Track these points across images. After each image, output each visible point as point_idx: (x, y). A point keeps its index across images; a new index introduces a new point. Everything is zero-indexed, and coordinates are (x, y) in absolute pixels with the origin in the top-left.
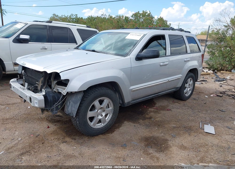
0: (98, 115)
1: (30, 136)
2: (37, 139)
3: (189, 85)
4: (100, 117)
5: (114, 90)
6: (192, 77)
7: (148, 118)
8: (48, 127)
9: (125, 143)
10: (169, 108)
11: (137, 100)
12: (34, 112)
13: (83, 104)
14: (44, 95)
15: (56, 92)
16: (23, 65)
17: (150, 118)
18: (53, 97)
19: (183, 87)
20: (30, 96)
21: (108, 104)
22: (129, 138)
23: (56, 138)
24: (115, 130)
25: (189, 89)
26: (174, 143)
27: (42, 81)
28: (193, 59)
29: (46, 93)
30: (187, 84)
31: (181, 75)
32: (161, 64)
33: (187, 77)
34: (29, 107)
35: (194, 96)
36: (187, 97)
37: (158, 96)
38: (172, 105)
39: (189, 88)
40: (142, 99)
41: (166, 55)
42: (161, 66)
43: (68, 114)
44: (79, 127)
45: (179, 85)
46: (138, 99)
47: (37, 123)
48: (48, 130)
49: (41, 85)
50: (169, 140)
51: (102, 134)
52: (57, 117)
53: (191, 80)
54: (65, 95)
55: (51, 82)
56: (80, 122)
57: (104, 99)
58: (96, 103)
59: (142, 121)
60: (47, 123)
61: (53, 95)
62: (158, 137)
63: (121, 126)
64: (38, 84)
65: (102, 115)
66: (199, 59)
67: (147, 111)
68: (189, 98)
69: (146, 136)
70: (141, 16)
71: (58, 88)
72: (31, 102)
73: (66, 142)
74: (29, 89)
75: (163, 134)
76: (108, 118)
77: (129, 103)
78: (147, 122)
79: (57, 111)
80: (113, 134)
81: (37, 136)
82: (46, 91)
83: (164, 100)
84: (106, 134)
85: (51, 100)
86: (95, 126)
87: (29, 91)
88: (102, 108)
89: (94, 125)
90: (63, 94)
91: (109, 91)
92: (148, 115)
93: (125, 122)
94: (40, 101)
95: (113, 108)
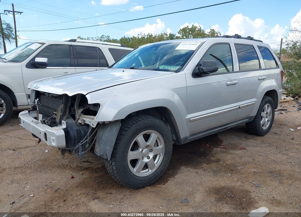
0: (143, 157)
1: (47, 191)
2: (57, 194)
3: (267, 113)
4: (146, 160)
5: (164, 120)
6: (269, 102)
7: (214, 161)
8: (73, 177)
9: (185, 197)
10: (241, 146)
11: (198, 135)
12: (53, 158)
13: (121, 140)
14: (64, 129)
15: (82, 124)
16: (35, 89)
17: (218, 161)
18: (78, 131)
19: (259, 116)
20: (45, 130)
21: (156, 141)
22: (191, 189)
23: (84, 192)
24: (169, 178)
25: (267, 119)
26: (260, 195)
27: (62, 109)
28: (269, 77)
29: (67, 126)
30: (263, 112)
31: (255, 100)
32: (228, 82)
33: (263, 103)
34: (47, 151)
35: (274, 130)
36: (265, 130)
37: (226, 129)
38: (245, 143)
39: (267, 117)
40: (204, 133)
41: (233, 70)
42: (227, 85)
43: (100, 156)
44: (116, 175)
45: (254, 114)
46: (199, 133)
47: (57, 172)
48: (72, 181)
49: (61, 115)
50: (252, 191)
51: (150, 185)
52: (85, 164)
53: (268, 106)
54: (94, 127)
55: (75, 111)
56: (117, 167)
57: (151, 133)
58: (140, 138)
59: (207, 166)
60: (71, 172)
61: (78, 128)
62: (234, 187)
63: (176, 174)
64: (56, 114)
65: (149, 156)
66: (278, 77)
67: (211, 152)
68: (268, 132)
69: (216, 186)
70: (191, 32)
71: (84, 119)
72: (46, 141)
73: (98, 198)
74: (44, 122)
75: (240, 183)
76: (158, 161)
77: (186, 138)
78: (213, 166)
79: (83, 152)
80: (166, 185)
81: (56, 191)
82: (67, 123)
83: (233, 136)
84: (156, 185)
85: (74, 136)
86: (139, 173)
87: (44, 125)
88: (148, 146)
89: (138, 171)
90: (92, 126)
91: (158, 122)
92: (213, 156)
93: (182, 168)
94: (58, 137)
95: (164, 147)
